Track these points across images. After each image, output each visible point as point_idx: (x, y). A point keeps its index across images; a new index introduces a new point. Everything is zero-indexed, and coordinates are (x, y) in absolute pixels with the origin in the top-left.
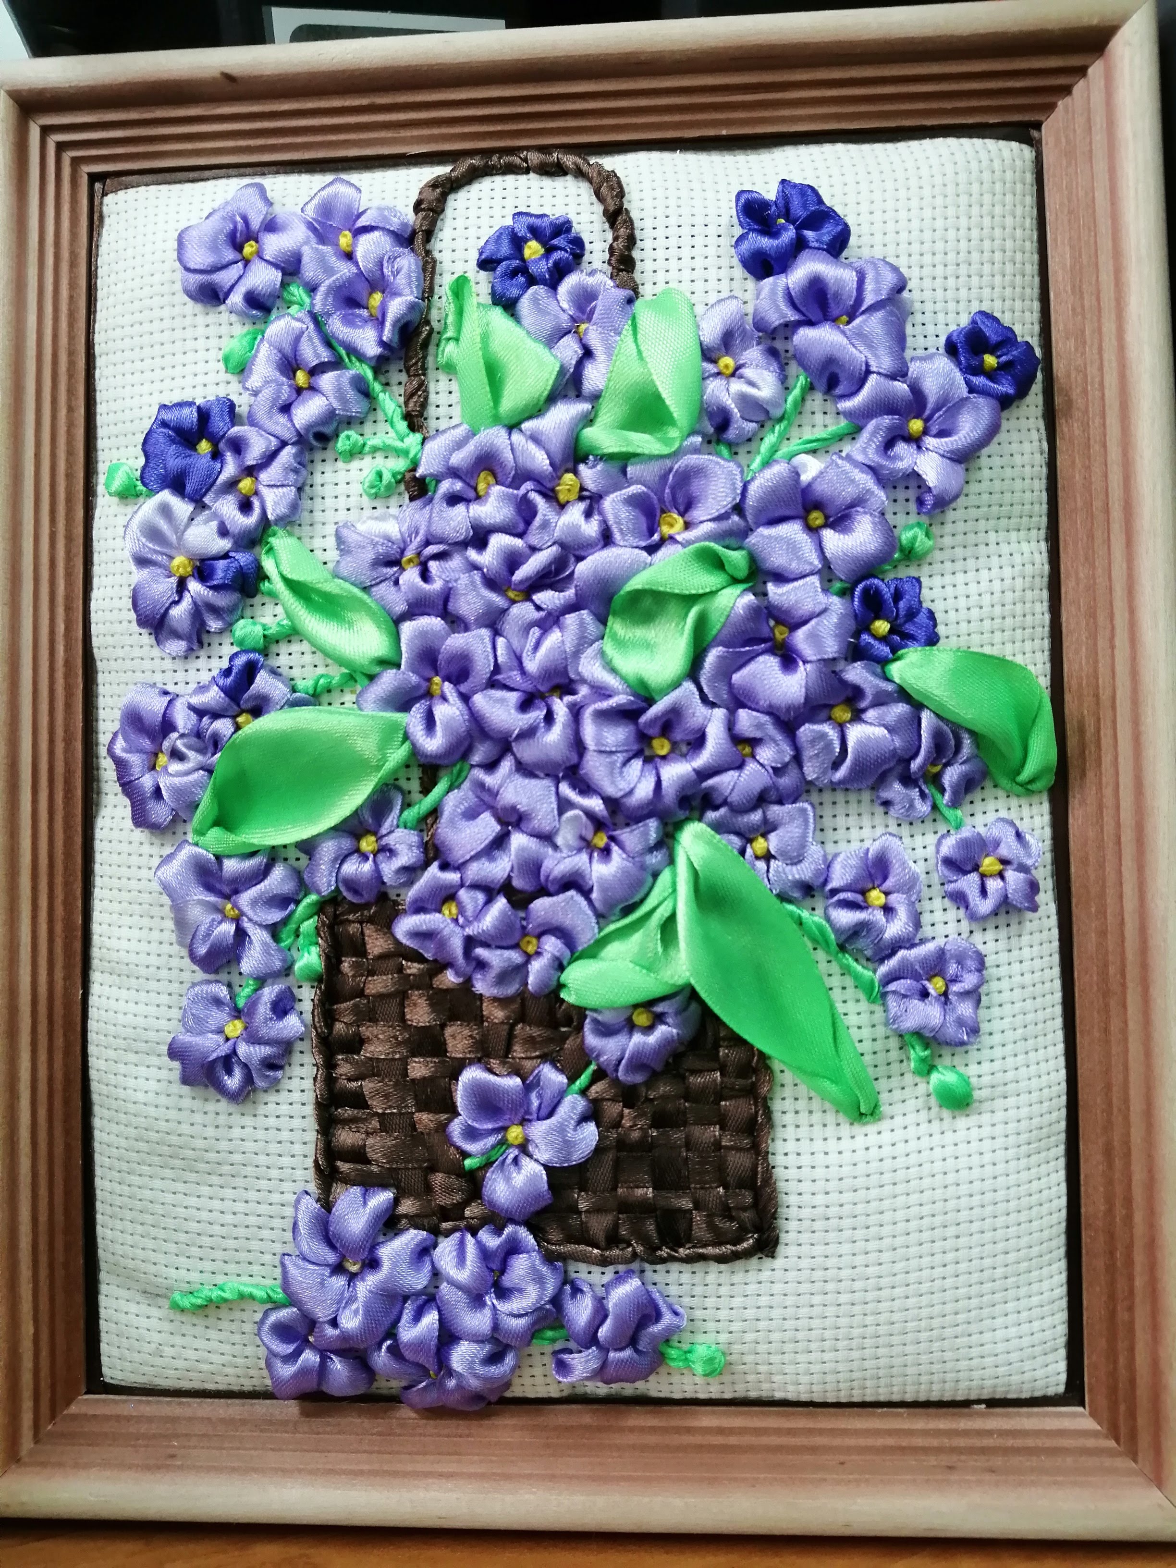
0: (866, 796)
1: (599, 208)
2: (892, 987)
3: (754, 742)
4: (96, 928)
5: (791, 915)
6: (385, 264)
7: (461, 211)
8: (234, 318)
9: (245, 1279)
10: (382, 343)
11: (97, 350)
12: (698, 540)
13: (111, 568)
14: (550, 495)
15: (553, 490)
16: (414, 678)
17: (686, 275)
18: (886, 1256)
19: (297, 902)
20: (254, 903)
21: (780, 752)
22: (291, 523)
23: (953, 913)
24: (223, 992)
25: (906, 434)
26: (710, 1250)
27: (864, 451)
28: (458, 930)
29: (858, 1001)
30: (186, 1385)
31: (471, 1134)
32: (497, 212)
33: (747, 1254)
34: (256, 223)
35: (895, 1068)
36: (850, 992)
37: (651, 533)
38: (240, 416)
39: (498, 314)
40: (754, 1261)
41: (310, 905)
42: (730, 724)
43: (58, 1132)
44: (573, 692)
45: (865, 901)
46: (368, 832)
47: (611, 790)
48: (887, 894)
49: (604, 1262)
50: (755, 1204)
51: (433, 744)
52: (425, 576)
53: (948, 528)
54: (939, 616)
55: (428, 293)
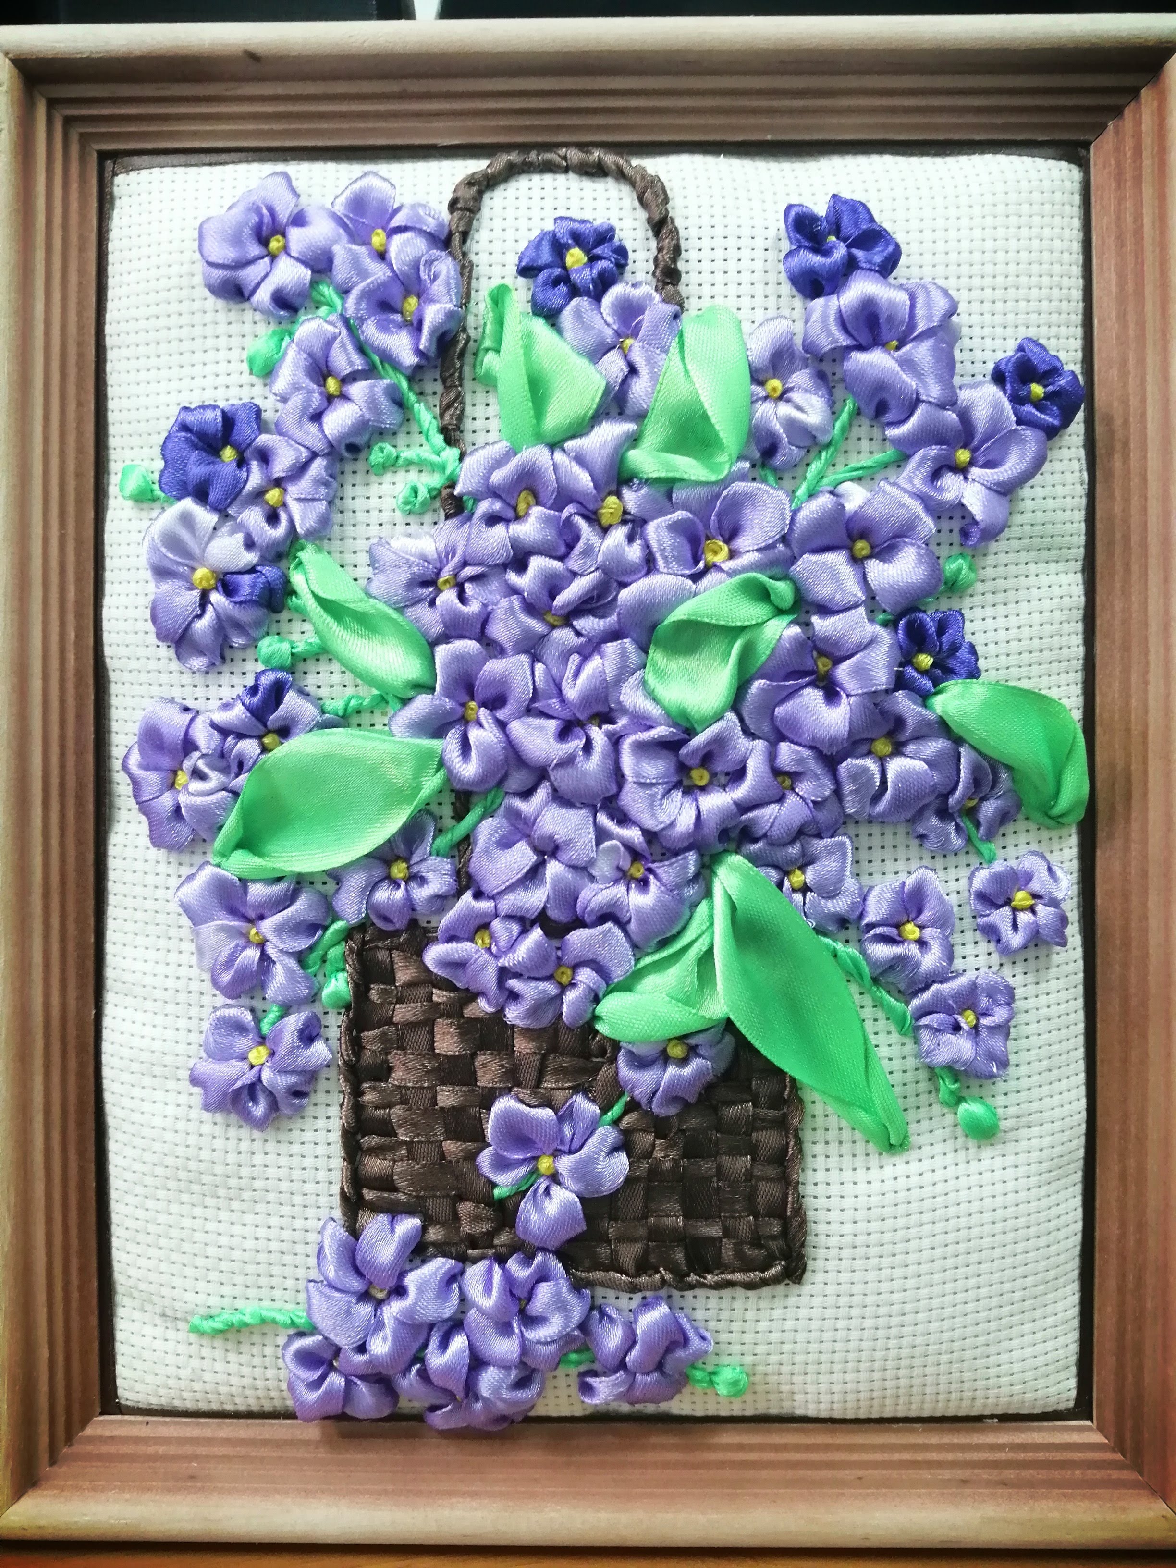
0: (902, 830)
1: (642, 215)
2: (925, 1021)
3: (795, 776)
4: (110, 948)
5: (827, 946)
6: (422, 268)
7: (498, 210)
8: (258, 316)
9: (266, 1303)
10: (418, 352)
11: (109, 341)
12: (745, 569)
13: (125, 576)
14: (592, 517)
15: (595, 513)
16: (448, 704)
17: (733, 290)
18: (911, 1283)
19: (325, 928)
20: (279, 930)
21: (821, 786)
22: (321, 539)
23: (984, 947)
24: (247, 1017)
25: (952, 464)
26: (738, 1276)
27: (910, 480)
28: (491, 959)
29: (889, 1033)
30: (203, 1406)
31: (502, 1164)
32: (536, 213)
33: (775, 1281)
34: (283, 216)
35: (924, 1098)
36: (882, 1024)
37: (696, 562)
38: (266, 422)
39: (539, 325)
40: (780, 1289)
41: (337, 931)
42: (772, 756)
43: (73, 1156)
44: (612, 722)
45: (899, 935)
46: (398, 858)
47: (650, 823)
48: (921, 927)
49: (633, 1289)
50: (785, 1233)
51: (469, 770)
52: (462, 598)
53: (991, 560)
54: (980, 649)
55: (465, 299)
